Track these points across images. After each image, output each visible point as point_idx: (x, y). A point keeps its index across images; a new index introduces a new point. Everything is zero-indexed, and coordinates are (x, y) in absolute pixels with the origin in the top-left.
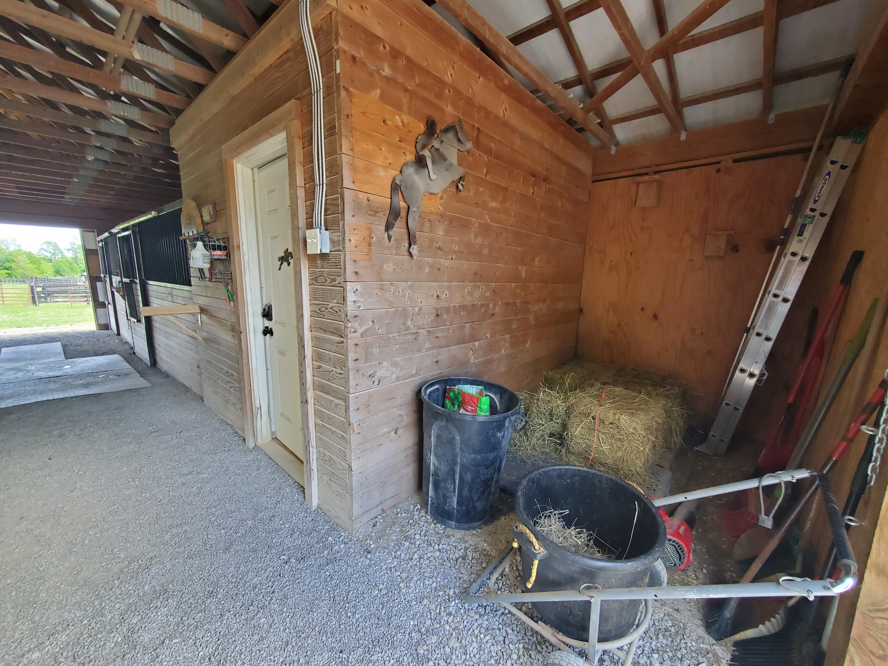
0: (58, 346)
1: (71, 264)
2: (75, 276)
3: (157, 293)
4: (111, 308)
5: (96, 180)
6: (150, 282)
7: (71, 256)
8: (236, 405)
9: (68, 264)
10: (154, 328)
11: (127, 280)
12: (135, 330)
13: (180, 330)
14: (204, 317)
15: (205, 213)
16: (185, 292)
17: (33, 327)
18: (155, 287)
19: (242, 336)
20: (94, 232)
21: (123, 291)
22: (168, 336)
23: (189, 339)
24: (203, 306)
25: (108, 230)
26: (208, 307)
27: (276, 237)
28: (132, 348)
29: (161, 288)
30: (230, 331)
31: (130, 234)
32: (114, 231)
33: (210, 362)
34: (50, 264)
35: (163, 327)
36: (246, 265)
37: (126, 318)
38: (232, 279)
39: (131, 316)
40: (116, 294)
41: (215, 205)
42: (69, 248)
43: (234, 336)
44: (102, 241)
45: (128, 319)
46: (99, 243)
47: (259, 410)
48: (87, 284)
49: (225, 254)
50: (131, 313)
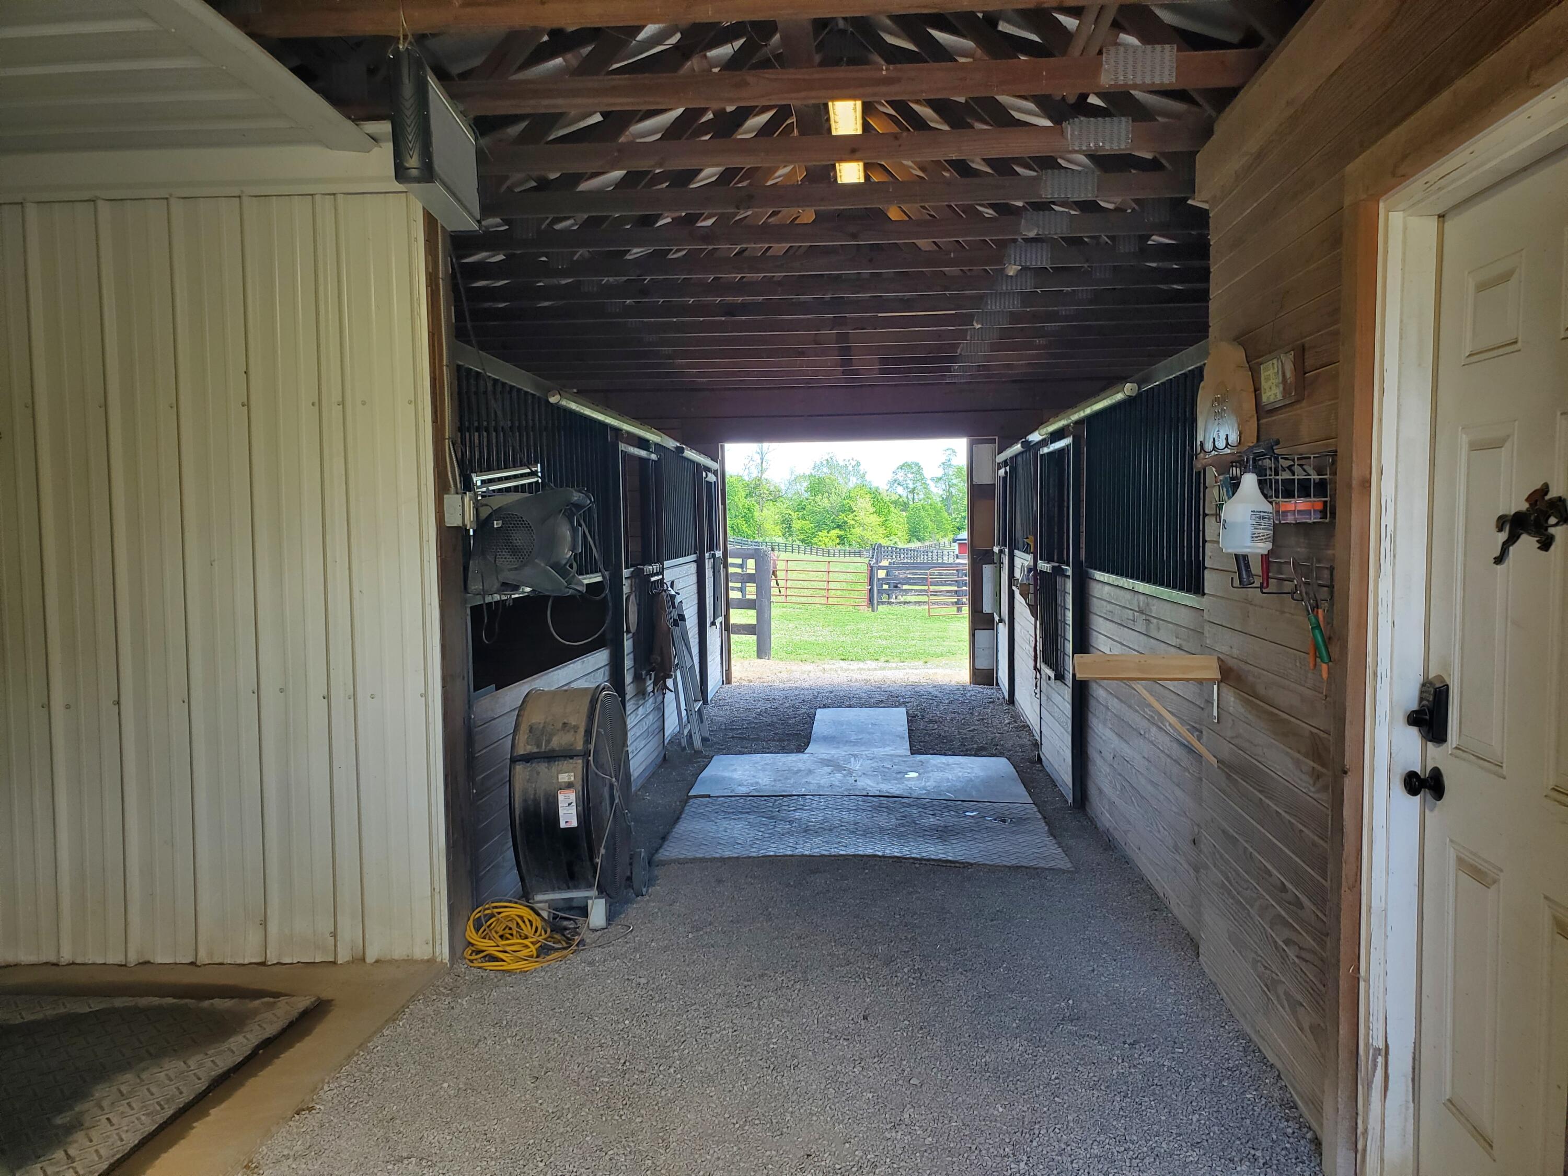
0: (897, 718)
1: (938, 512)
2: (942, 542)
3: (1110, 607)
4: (1003, 630)
5: (1015, 317)
6: (1099, 575)
7: (941, 492)
8: (1300, 1010)
9: (932, 512)
10: (1093, 703)
11: (1044, 566)
12: (1048, 698)
13: (1156, 721)
14: (1231, 698)
15: (1267, 379)
16: (1183, 609)
17: (863, 661)
18: (1107, 588)
19: (1348, 782)
20: (993, 441)
21: (1035, 594)
22: (1124, 730)
23: (1177, 751)
24: (1231, 663)
25: (1020, 434)
26: (1242, 665)
27: (1497, 444)
28: (1037, 745)
29: (1122, 592)
30: (1306, 755)
31: (1068, 446)
32: (1035, 437)
33: (1234, 841)
34: (904, 513)
35: (1114, 704)
36: (1386, 544)
37: (1032, 664)
38: (1331, 587)
39: (1045, 661)
40: (1018, 597)
41: (1301, 353)
42: (939, 476)
43: (1317, 777)
44: (1005, 463)
45: (1035, 668)
46: (999, 468)
47: (1380, 1060)
48: (964, 560)
49: (1319, 506)
50: (1044, 651)
